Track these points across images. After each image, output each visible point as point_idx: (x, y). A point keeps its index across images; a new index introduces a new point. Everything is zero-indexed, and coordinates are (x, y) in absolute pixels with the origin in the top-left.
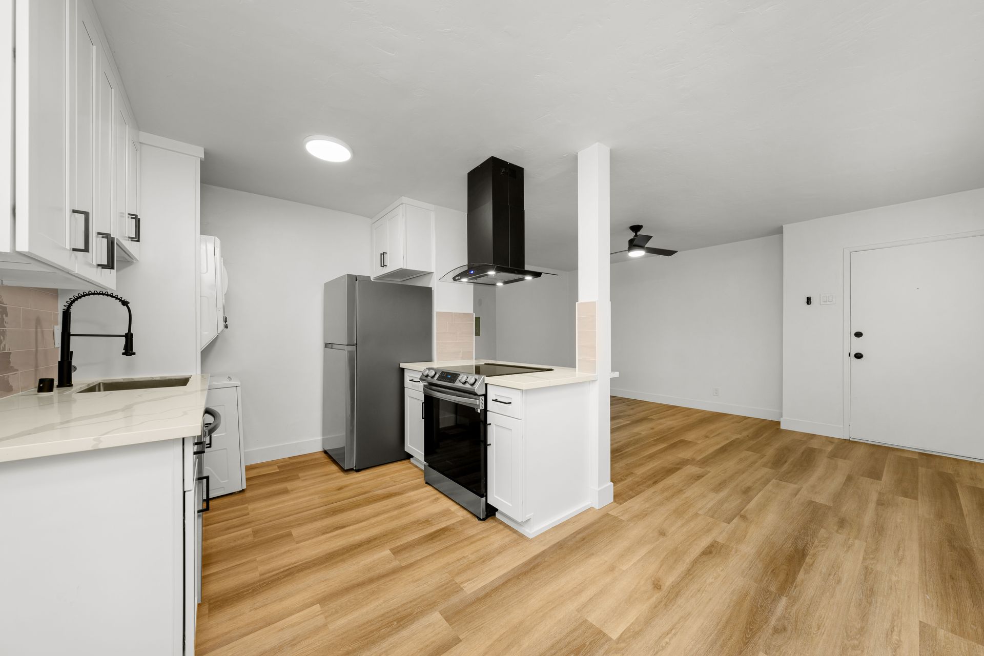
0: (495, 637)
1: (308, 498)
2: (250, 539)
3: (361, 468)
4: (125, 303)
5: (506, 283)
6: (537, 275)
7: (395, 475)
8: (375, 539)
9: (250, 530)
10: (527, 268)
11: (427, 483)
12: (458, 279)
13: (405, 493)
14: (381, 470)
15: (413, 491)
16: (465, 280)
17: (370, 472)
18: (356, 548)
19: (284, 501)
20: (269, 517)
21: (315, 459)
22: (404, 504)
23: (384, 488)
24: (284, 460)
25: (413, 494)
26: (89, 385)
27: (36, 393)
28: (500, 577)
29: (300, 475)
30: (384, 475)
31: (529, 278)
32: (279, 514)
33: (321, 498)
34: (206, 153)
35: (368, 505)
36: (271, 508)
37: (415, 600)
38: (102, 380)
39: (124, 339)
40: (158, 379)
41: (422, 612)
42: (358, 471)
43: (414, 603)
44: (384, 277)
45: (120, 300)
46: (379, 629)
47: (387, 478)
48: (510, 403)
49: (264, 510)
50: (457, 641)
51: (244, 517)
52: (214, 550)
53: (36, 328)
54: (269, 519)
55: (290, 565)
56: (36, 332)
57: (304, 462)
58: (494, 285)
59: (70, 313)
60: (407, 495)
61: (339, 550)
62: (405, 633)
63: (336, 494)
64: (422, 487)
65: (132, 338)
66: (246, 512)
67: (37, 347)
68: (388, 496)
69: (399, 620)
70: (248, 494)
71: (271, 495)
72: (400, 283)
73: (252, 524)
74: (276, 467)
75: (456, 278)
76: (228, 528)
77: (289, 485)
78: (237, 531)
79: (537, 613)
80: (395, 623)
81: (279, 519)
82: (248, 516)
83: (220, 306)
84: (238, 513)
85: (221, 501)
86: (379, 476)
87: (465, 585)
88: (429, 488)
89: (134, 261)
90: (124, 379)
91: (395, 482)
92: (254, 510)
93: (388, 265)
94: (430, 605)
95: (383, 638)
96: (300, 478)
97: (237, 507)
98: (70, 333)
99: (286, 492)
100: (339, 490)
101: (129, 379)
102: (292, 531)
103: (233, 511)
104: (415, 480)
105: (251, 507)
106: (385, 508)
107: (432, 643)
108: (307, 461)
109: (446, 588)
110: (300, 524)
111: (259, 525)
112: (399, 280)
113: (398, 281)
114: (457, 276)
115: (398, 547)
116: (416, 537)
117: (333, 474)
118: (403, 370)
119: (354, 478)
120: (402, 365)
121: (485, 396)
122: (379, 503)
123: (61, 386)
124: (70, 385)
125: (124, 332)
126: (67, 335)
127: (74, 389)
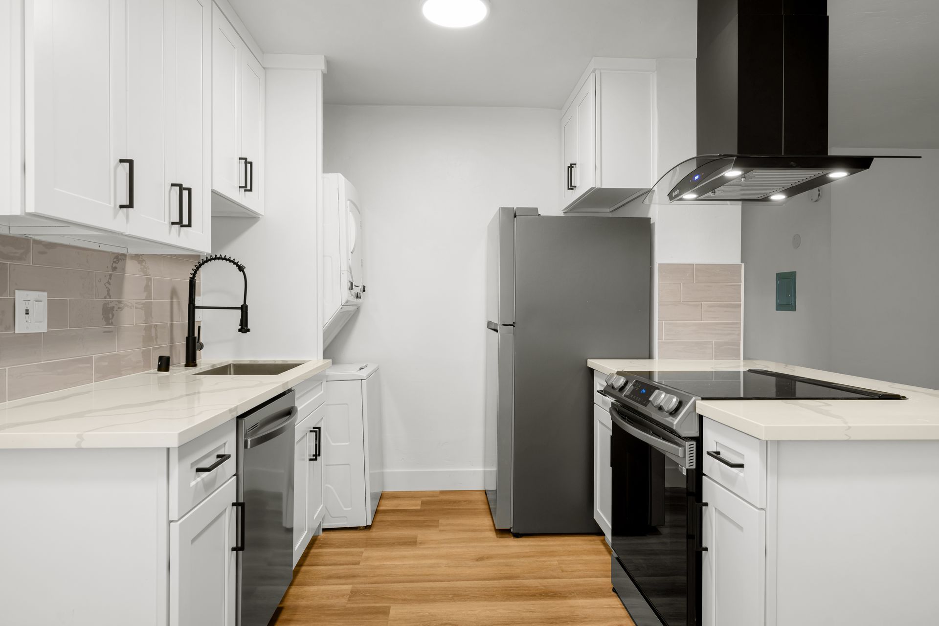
1: (433, 561)
2: (343, 601)
3: (521, 532)
4: (241, 269)
5: (792, 191)
6: (860, 163)
7: (571, 558)
9: (349, 587)
10: (833, 151)
11: (614, 590)
12: (677, 196)
13: (570, 598)
14: (551, 543)
15: (586, 597)
16: (689, 196)
17: (533, 543)
19: (404, 557)
20: (378, 575)
21: (470, 502)
22: (559, 618)
23: (540, 578)
24: (433, 494)
25: (582, 605)
26: (214, 365)
27: (157, 372)
29: (441, 521)
30: (552, 554)
31: (838, 175)
32: (390, 575)
33: (449, 567)
34: (328, 63)
35: (504, 601)
36: (385, 563)
38: (233, 361)
39: (239, 311)
40: (280, 363)
42: (517, 535)
44: (574, 208)
45: (237, 264)
47: (554, 561)
48: (742, 466)
49: (377, 563)
51: (353, 567)
52: (303, 603)
53: (172, 299)
54: (375, 579)
56: (172, 304)
57: (455, 502)
58: (766, 199)
59: (195, 281)
60: (572, 602)
63: (470, 567)
64: (604, 596)
65: (247, 310)
66: (357, 559)
67: (172, 320)
68: (541, 595)
70: (374, 534)
71: (394, 543)
72: (610, 215)
73: (356, 580)
74: (419, 502)
75: (674, 194)
76: (330, 577)
77: (420, 534)
78: (336, 584)
81: (387, 582)
82: (357, 566)
83: (345, 267)
84: (350, 559)
85: (342, 534)
86: (544, 554)
88: (615, 601)
89: (260, 217)
90: (250, 361)
91: (563, 571)
92: (367, 559)
93: (578, 186)
96: (437, 526)
97: (352, 550)
98: (194, 304)
99: (412, 543)
100: (478, 560)
101: (255, 361)
102: (392, 608)
103: (346, 554)
104: (597, 577)
105: (367, 553)
106: (528, 615)
108: (459, 502)
110: (405, 600)
111: (362, 583)
112: (608, 210)
113: (605, 212)
114: (673, 190)
117: (481, 531)
118: (591, 371)
119: (506, 546)
120: (592, 363)
121: (699, 441)
122: (522, 603)
123: (187, 365)
124: (195, 365)
125: (240, 303)
126: (192, 307)
127: (192, 370)
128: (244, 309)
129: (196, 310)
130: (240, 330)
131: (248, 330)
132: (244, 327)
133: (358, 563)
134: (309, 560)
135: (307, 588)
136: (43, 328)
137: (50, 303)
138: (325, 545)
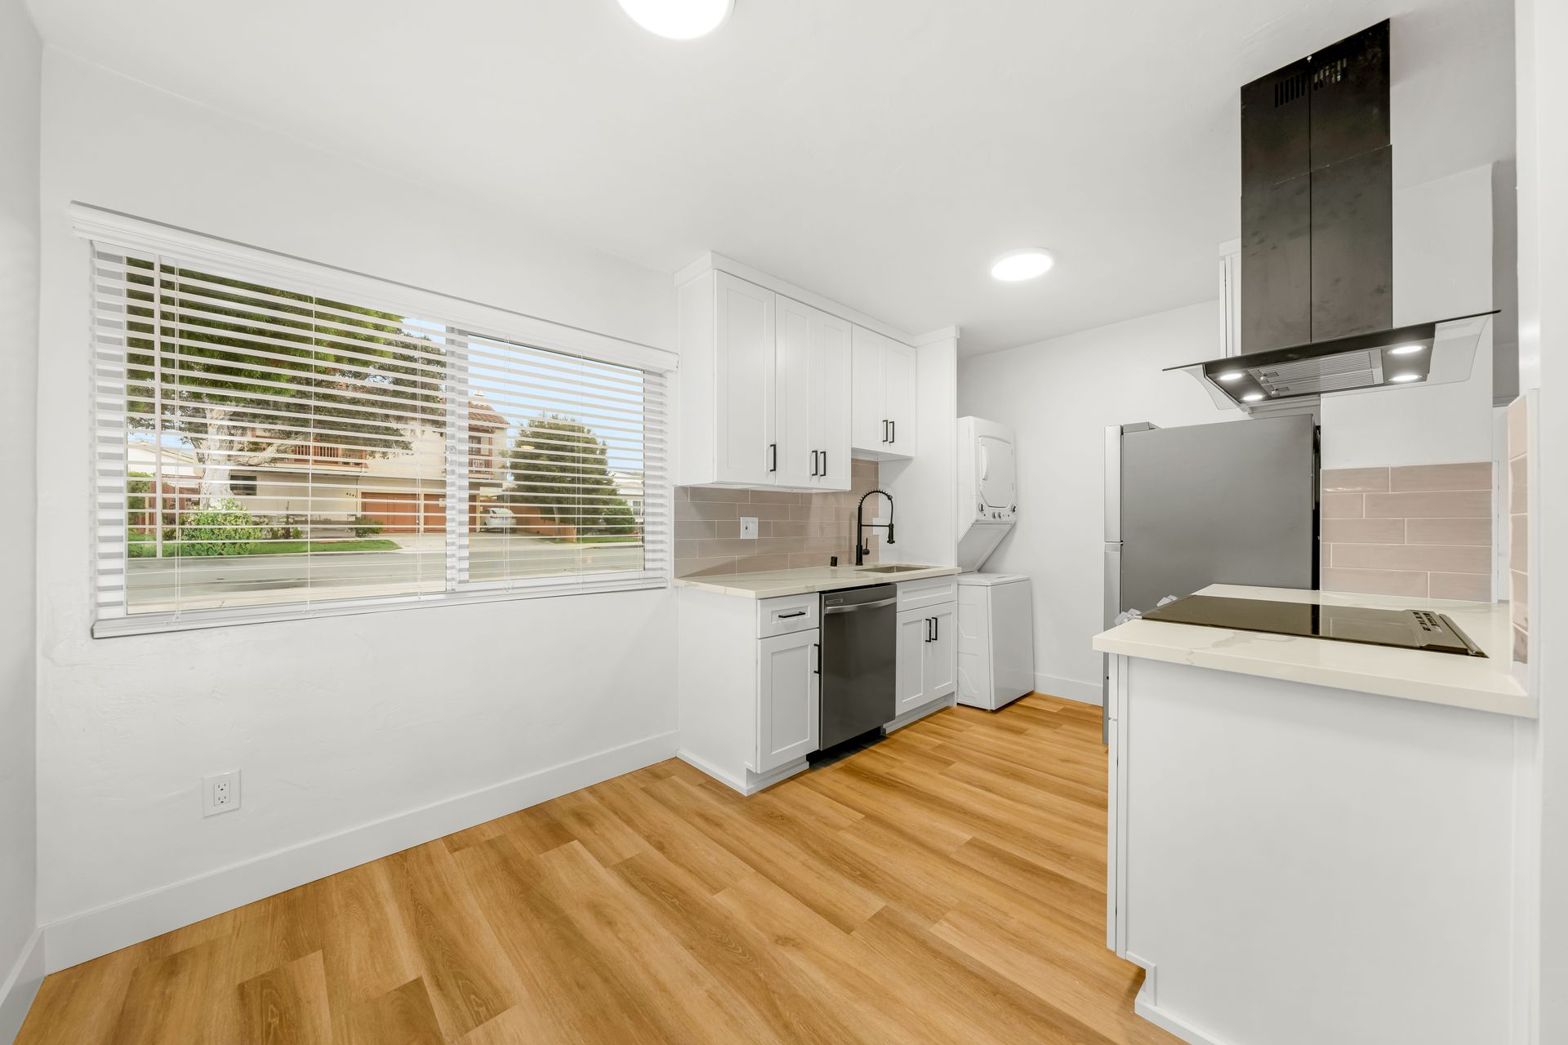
0: (863, 970)
4: (890, 498)
8: (985, 820)
18: (959, 812)
20: (967, 743)
28: (983, 966)
33: (1031, 757)
36: (982, 738)
37: (896, 880)
39: (889, 529)
41: (881, 890)
43: (892, 881)
45: (886, 495)
46: (847, 863)
50: (848, 930)
55: (903, 780)
56: (850, 524)
59: (862, 507)
61: (943, 800)
62: (847, 884)
63: (1049, 763)
65: (893, 528)
67: (850, 534)
69: (864, 875)
79: (925, 1024)
80: (858, 873)
81: (971, 749)
87: (946, 924)
89: (913, 458)
94: (894, 895)
95: (838, 869)
98: (862, 524)
100: (1063, 761)
107: (841, 909)
109: (929, 905)
115: (984, 843)
116: (1016, 854)
123: (857, 564)
124: (862, 564)
125: (888, 523)
126: (860, 525)
127: (860, 567)
128: (891, 527)
129: (863, 527)
130: (888, 542)
131: (894, 542)
132: (891, 540)
133: (961, 731)
134: (931, 719)
135: (913, 733)
136: (756, 537)
137: (760, 524)
138: (952, 714)
